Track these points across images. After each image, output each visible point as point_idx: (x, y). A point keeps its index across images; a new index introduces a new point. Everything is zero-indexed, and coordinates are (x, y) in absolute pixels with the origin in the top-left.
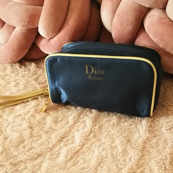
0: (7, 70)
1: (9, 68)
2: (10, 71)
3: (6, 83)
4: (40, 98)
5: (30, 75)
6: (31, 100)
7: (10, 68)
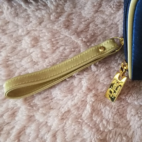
0: (5, 12)
1: (6, 8)
2: (10, 13)
3: (13, 42)
4: (93, 68)
5: (52, 17)
6: (78, 74)
7: (9, 7)
